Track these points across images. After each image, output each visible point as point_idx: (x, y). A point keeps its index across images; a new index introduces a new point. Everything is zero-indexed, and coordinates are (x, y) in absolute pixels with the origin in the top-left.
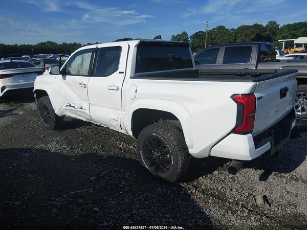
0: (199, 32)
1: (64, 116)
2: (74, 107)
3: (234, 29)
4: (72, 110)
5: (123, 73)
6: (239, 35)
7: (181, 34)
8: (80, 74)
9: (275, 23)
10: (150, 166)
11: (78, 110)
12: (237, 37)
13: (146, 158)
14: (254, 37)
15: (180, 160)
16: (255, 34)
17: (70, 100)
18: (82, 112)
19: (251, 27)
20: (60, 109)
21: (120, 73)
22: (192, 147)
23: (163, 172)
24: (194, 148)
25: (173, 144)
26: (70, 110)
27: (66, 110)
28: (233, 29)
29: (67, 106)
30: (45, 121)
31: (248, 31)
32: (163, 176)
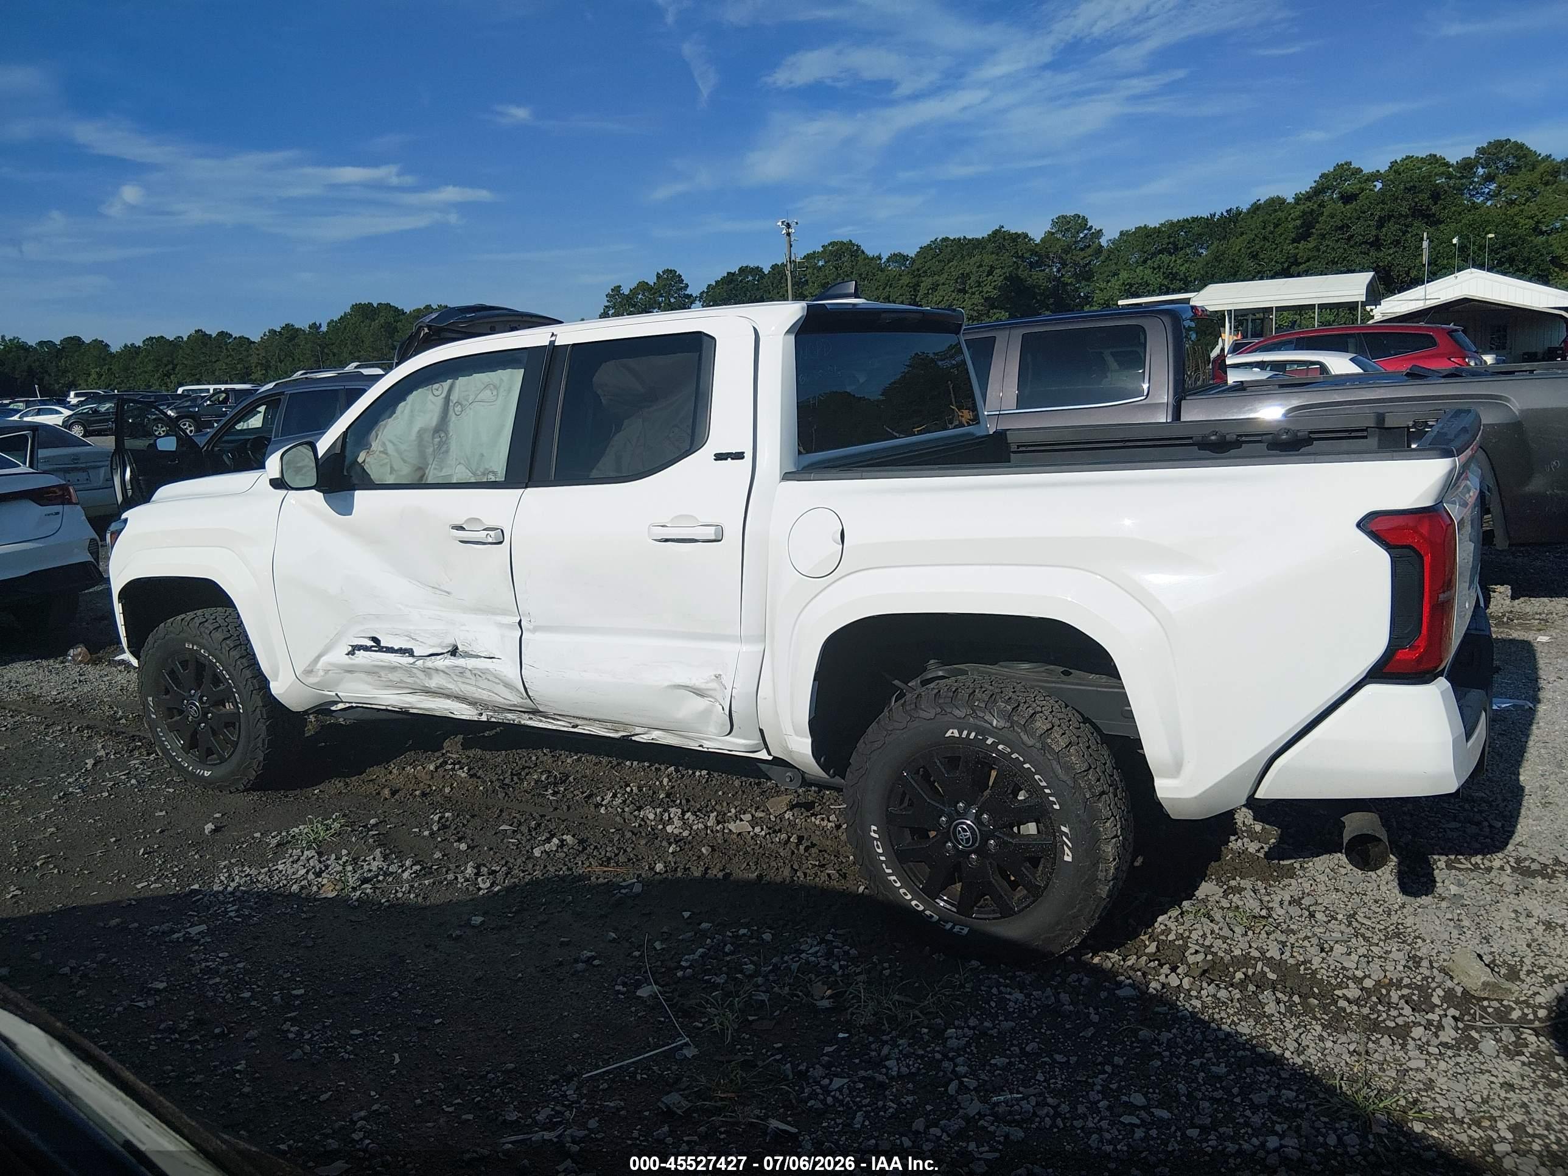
0: (743, 270)
1: (323, 709)
2: (409, 652)
3: (905, 258)
4: (393, 669)
5: (739, 456)
6: (927, 282)
7: (652, 280)
8: (430, 480)
9: (1080, 223)
10: (930, 892)
11: (440, 663)
12: (922, 291)
13: (901, 858)
14: (994, 294)
15: (1108, 841)
16: (998, 277)
17: (378, 617)
18: (462, 672)
19: (976, 244)
20: (309, 672)
21: (720, 457)
22: (1176, 769)
23: (1006, 912)
24: (1188, 769)
25: (1068, 768)
26: (372, 671)
27: (350, 670)
28: (898, 258)
29: (355, 648)
30: (193, 744)
31: (969, 265)
32: (1012, 930)
